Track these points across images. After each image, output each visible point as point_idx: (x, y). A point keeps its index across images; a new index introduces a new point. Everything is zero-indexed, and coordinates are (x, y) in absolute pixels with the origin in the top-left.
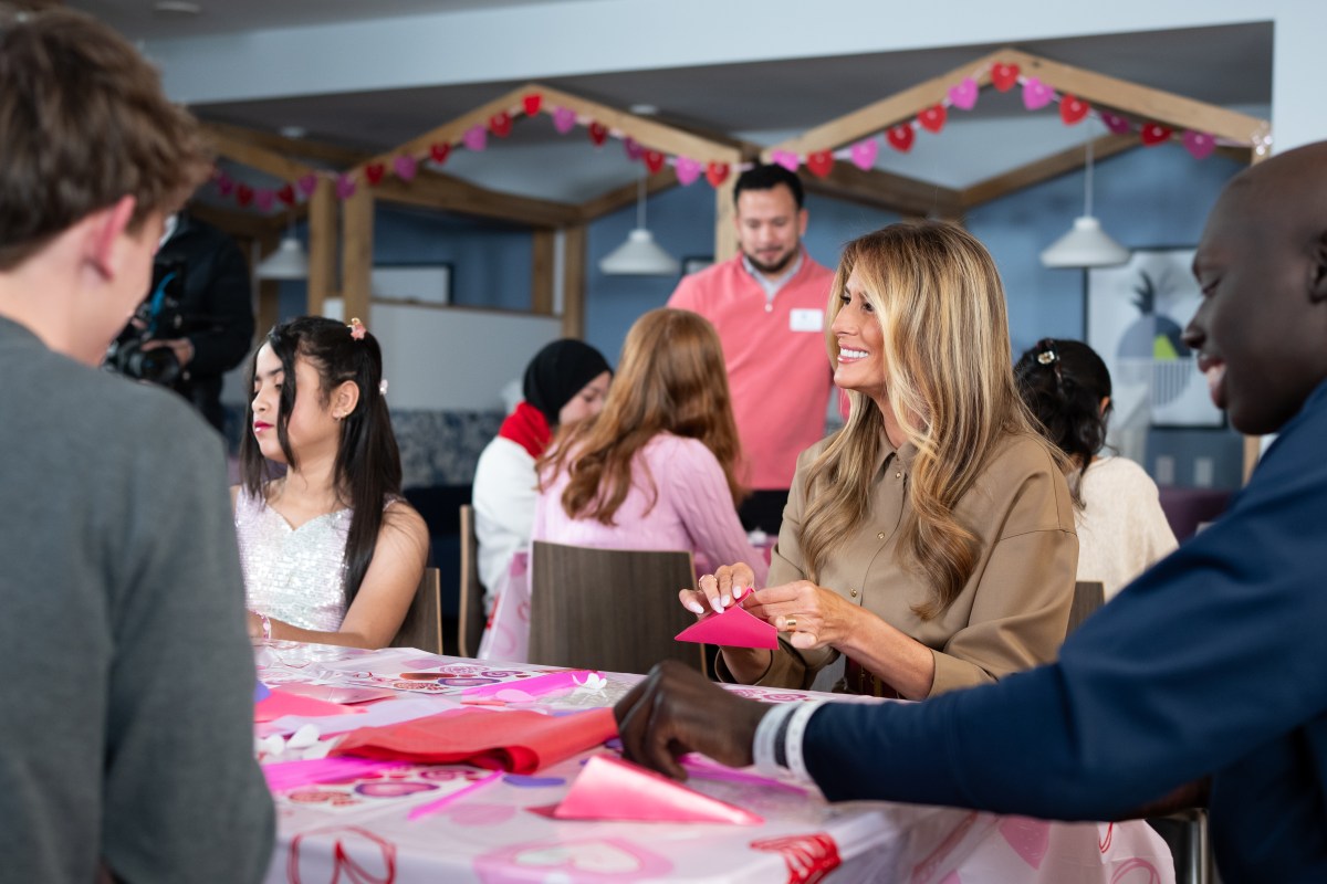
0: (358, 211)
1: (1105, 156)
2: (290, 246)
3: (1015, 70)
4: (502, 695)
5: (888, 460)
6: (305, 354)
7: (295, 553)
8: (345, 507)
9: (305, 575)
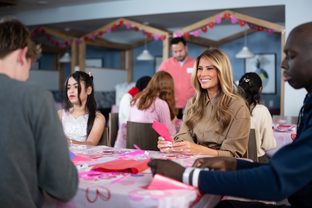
0: (82, 47)
1: (249, 33)
2: (67, 55)
3: (229, 15)
4: (126, 156)
5: (208, 102)
6: (82, 80)
7: (76, 124)
8: (87, 114)
9: (78, 129)
